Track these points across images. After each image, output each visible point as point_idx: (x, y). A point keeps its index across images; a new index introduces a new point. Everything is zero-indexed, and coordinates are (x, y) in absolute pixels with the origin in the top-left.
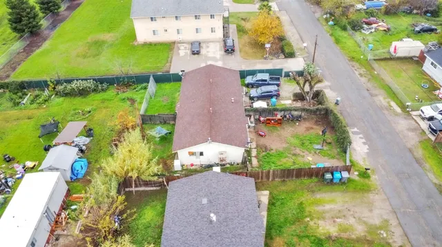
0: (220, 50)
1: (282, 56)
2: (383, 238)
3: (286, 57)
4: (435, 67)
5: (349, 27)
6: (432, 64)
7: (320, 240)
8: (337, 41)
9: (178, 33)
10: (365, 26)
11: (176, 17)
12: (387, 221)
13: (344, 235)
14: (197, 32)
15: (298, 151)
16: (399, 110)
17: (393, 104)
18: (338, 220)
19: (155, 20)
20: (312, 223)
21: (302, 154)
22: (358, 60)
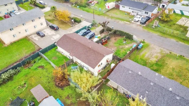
0: (52, 31)
1: (77, 23)
2: (165, 53)
3: (79, 23)
4: (124, 7)
5: (87, 6)
6: (123, 7)
7: (156, 63)
8: (88, 12)
9: (26, 31)
10: (90, 4)
11: (23, 24)
12: (161, 49)
13: (158, 58)
14: (35, 28)
15: (121, 47)
16: (128, 23)
17: (125, 22)
18: (153, 56)
19: (13, 29)
20: (149, 61)
21: (123, 47)
22: (101, 15)
